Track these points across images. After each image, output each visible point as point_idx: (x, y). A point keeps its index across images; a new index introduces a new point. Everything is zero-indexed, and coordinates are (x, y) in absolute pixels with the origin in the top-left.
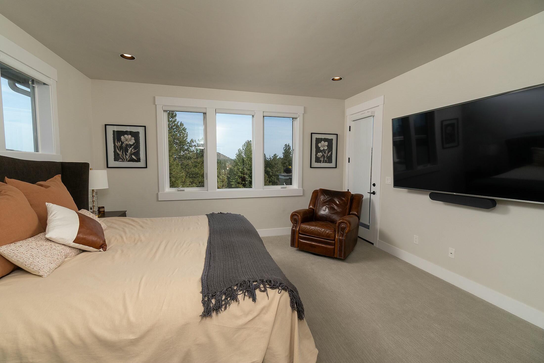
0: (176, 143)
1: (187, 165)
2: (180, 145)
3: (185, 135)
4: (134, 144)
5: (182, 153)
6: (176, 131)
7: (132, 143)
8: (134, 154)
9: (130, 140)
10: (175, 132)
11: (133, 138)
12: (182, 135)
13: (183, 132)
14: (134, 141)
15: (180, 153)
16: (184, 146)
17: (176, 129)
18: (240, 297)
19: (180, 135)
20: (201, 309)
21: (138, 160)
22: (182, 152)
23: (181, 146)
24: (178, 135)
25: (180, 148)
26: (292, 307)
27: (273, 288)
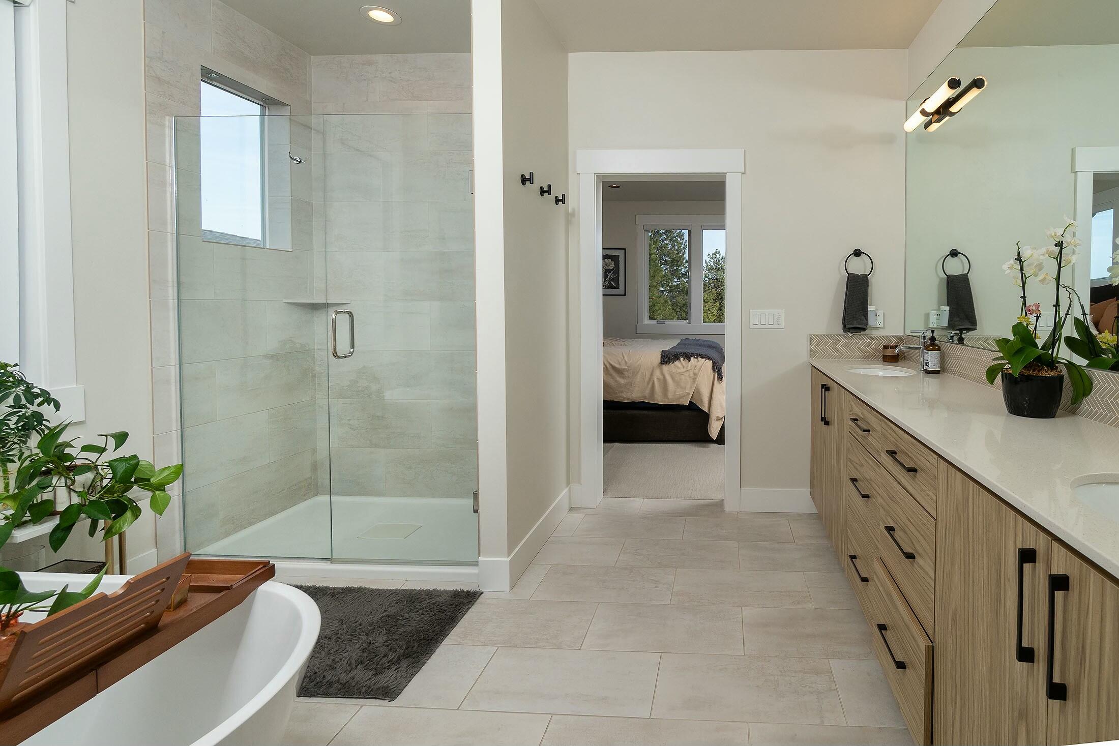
0: (666, 263)
1: (684, 305)
2: (672, 266)
3: (683, 246)
4: (614, 268)
5: (675, 282)
6: (666, 239)
7: (611, 268)
8: (612, 280)
9: (610, 264)
10: (663, 241)
11: (613, 263)
12: (676, 247)
13: (679, 239)
14: (614, 266)
15: (672, 281)
16: (680, 268)
17: (667, 235)
18: (682, 359)
19: (673, 246)
20: (659, 360)
21: (617, 287)
22: (676, 280)
23: (675, 268)
24: (670, 246)
25: (673, 271)
26: (714, 371)
27: (702, 358)
